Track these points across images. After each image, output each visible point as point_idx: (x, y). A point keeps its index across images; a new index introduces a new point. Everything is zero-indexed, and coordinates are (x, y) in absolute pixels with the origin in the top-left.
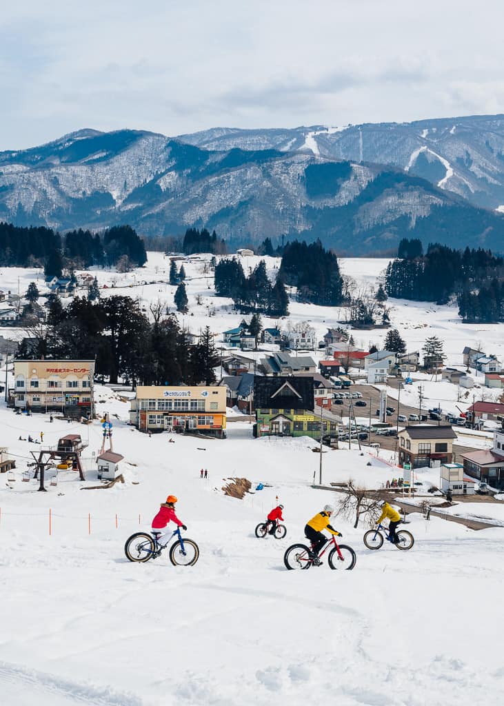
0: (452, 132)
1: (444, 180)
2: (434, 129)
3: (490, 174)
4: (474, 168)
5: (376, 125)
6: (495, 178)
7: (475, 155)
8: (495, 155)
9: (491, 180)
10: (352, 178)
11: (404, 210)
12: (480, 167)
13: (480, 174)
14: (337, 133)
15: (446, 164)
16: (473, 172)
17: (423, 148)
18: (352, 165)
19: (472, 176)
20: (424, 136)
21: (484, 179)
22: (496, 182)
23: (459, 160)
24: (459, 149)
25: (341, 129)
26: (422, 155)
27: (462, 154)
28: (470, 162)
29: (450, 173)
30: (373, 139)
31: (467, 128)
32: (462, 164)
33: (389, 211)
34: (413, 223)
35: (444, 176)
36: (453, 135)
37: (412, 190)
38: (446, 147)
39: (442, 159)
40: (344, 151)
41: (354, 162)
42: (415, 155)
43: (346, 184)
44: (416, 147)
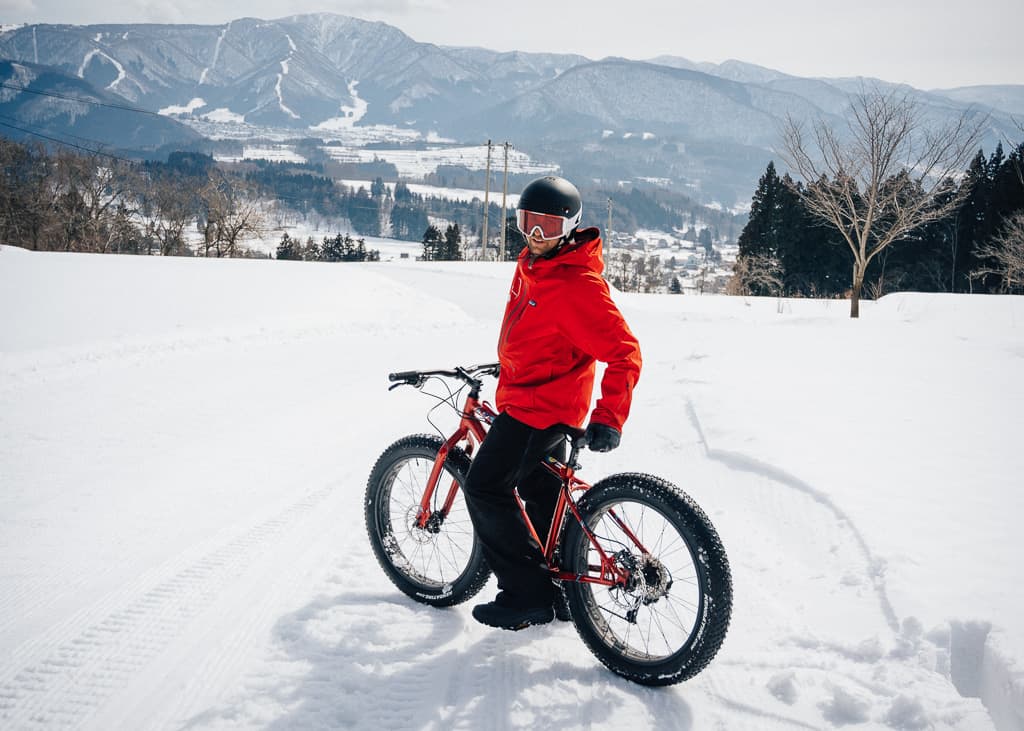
0: (124, 37)
1: (117, 82)
2: (108, 34)
3: (161, 77)
4: (145, 71)
5: (51, 26)
6: (166, 81)
7: (146, 60)
8: (166, 61)
9: (162, 83)
10: (13, 77)
11: (63, 109)
12: (151, 70)
13: (152, 77)
14: (10, 32)
15: (119, 66)
16: (145, 76)
17: (97, 51)
18: (14, 65)
19: (144, 79)
20: (97, 40)
21: (155, 82)
22: (166, 85)
23: (132, 63)
24: (132, 53)
25: (15, 27)
26: (95, 57)
27: (134, 59)
28: (142, 66)
29: (122, 75)
30: (47, 39)
31: (139, 35)
32: (135, 68)
33: (50, 109)
34: (73, 119)
35: (117, 77)
36: (125, 41)
38: (119, 50)
39: (114, 62)
40: (19, 49)
41: (15, 62)
42: (88, 57)
43: (8, 82)
44: (89, 49)
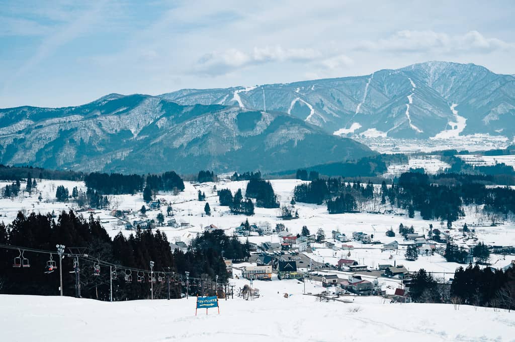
0: (312, 89)
1: (310, 116)
2: (303, 88)
3: (334, 111)
4: (325, 108)
5: (271, 86)
6: (337, 114)
7: (325, 102)
8: (336, 101)
9: (334, 115)
10: (262, 120)
11: (291, 137)
12: (328, 108)
13: (329, 112)
14: (251, 91)
15: (310, 107)
16: (325, 111)
17: (298, 99)
19: (324, 113)
20: (297, 91)
21: (331, 114)
22: (337, 116)
23: (317, 104)
24: (317, 98)
25: (252, 88)
26: (297, 102)
27: (318, 101)
28: (323, 105)
29: (313, 112)
30: (270, 94)
31: (320, 87)
32: (319, 106)
33: (283, 137)
34: (296, 143)
35: (310, 113)
36: (313, 91)
37: (294, 126)
38: (310, 97)
39: (307, 104)
40: (255, 101)
41: (262, 111)
42: (293, 102)
43: (259, 123)
44: (294, 98)
